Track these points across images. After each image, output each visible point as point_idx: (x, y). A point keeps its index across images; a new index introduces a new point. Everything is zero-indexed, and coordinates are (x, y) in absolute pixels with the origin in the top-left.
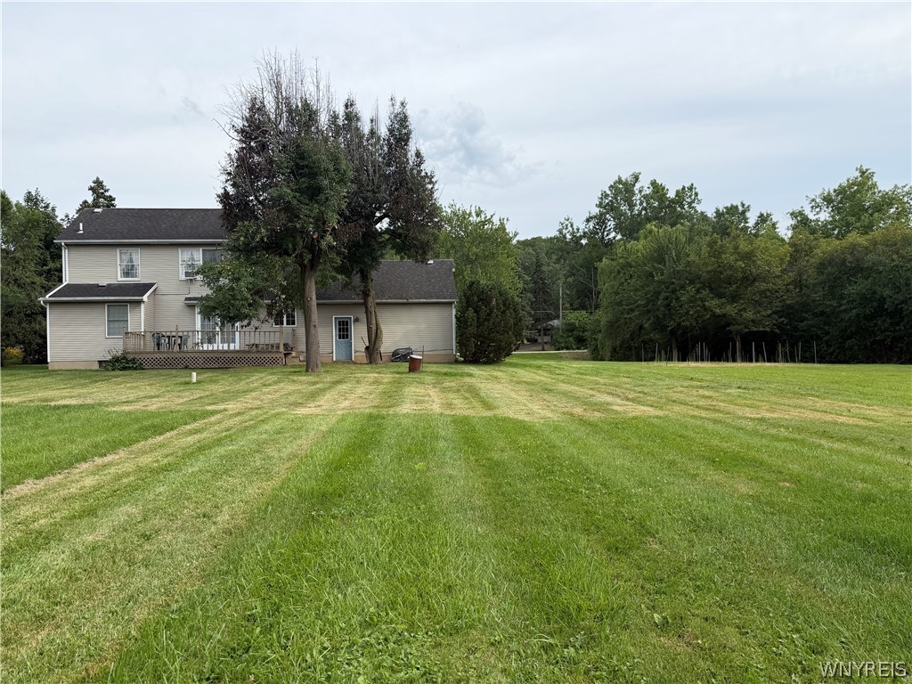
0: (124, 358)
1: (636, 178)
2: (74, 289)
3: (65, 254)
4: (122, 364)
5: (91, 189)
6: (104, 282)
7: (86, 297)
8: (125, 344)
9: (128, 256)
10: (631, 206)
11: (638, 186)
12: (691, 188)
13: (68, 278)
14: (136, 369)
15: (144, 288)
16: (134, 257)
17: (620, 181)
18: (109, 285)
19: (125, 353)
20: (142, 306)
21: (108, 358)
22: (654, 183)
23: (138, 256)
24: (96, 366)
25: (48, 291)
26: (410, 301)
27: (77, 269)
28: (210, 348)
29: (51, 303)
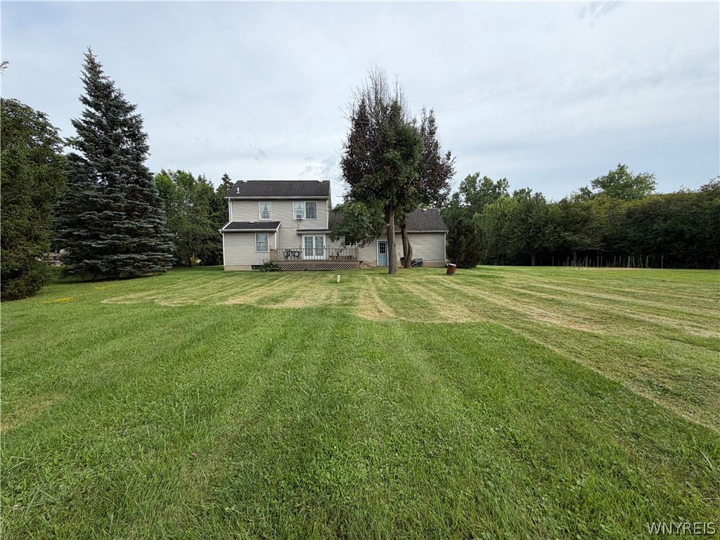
0: (271, 264)
1: (478, 175)
2: (235, 225)
3: (230, 205)
4: (270, 268)
5: (223, 179)
6: (252, 221)
7: (243, 229)
8: (271, 256)
9: (263, 207)
10: (475, 189)
11: (478, 179)
12: (504, 180)
13: (232, 219)
14: (278, 271)
15: (276, 224)
16: (268, 207)
17: (469, 176)
18: (255, 223)
19: (271, 261)
20: (275, 234)
21: (262, 264)
22: (485, 178)
23: (269, 206)
24: (250, 269)
25: (222, 226)
26: (422, 231)
27: (237, 213)
28: (310, 259)
29: (225, 233)
